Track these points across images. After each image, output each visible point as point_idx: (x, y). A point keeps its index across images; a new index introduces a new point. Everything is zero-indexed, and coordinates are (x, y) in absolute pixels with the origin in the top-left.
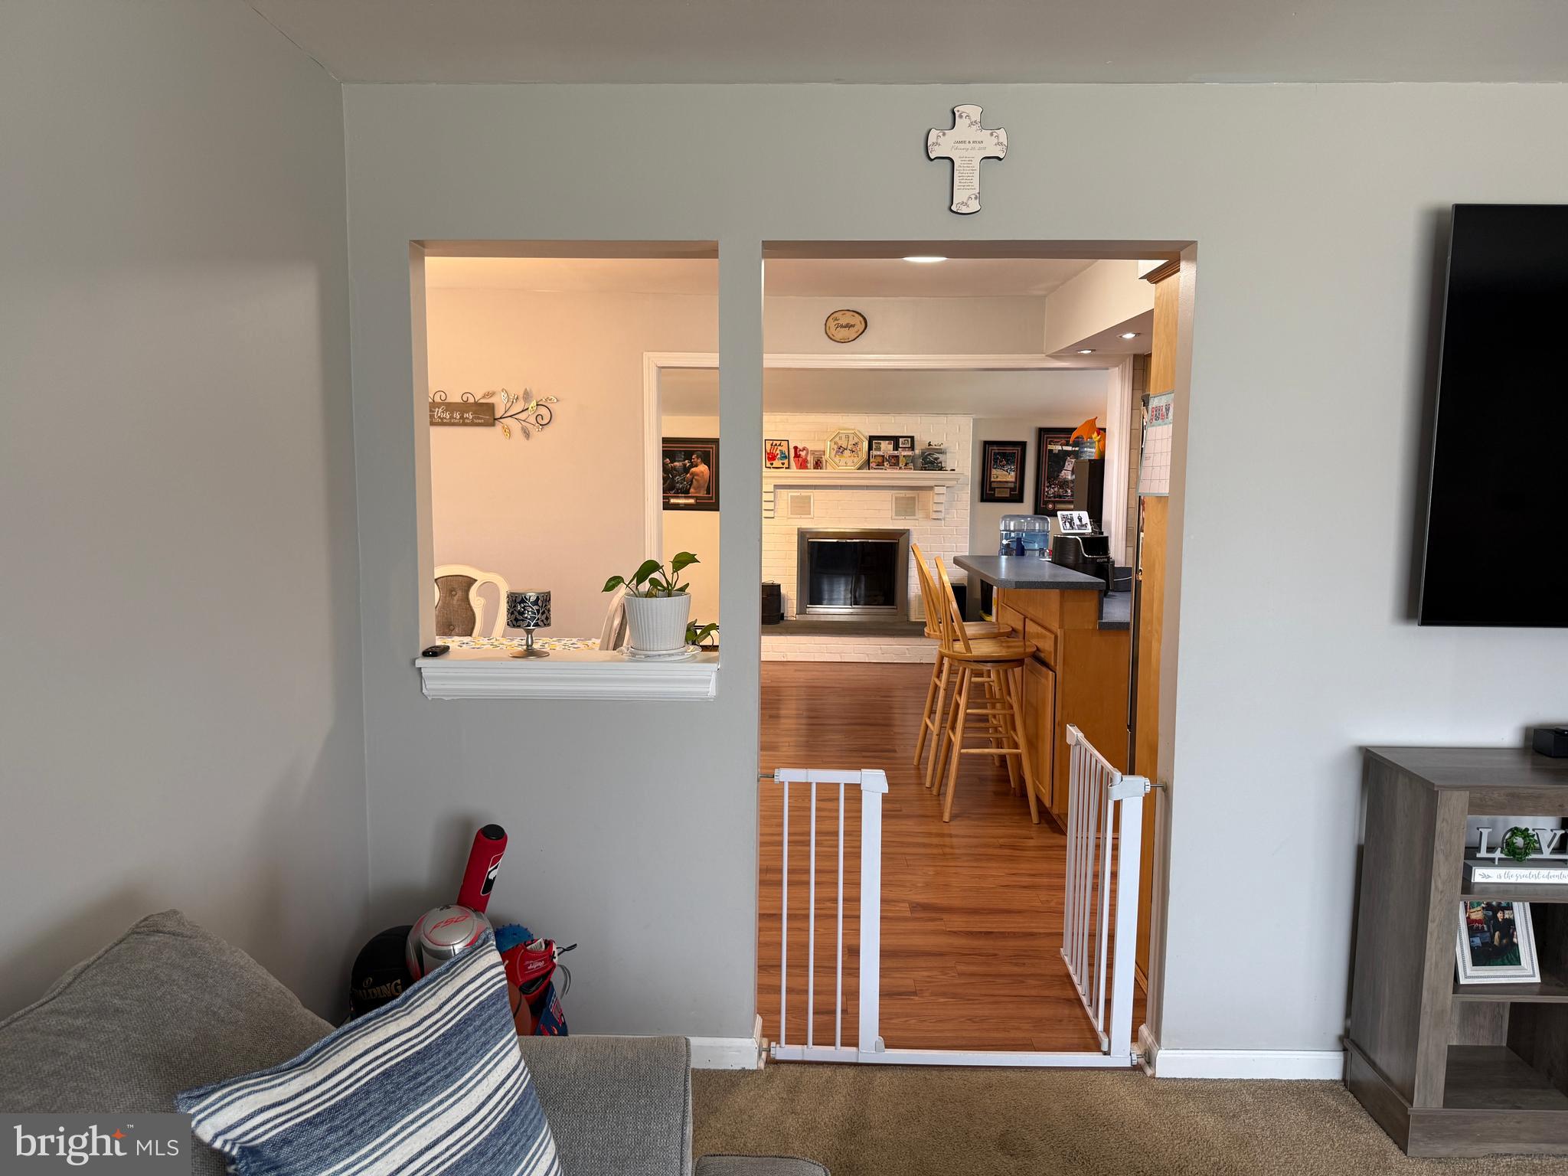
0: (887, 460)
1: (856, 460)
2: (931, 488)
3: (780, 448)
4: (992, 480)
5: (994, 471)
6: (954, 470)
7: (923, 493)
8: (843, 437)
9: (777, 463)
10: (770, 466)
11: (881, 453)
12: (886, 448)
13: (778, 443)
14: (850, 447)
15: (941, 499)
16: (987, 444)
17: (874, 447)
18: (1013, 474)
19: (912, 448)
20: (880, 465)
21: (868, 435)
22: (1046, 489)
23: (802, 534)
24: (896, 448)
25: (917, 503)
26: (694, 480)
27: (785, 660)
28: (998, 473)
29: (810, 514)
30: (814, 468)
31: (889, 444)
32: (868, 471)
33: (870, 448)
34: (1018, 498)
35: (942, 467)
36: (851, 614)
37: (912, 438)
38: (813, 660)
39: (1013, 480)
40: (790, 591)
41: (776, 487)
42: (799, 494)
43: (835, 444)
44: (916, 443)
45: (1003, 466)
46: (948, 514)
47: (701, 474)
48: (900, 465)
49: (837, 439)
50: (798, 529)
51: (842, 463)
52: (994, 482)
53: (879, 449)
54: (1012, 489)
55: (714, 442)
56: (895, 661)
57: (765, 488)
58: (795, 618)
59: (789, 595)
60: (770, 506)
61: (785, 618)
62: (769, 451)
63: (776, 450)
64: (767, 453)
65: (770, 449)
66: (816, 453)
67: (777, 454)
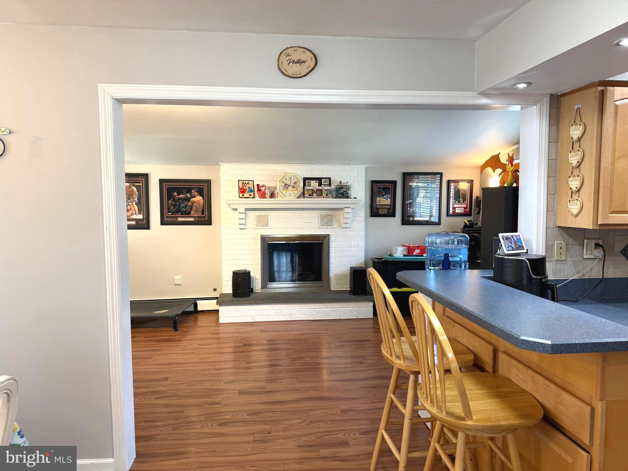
0: (315, 193)
1: (296, 192)
2: (342, 209)
3: (248, 185)
4: (377, 204)
5: (378, 199)
6: (356, 198)
7: (337, 212)
8: (288, 178)
9: (246, 195)
10: (242, 196)
11: (311, 188)
12: (314, 185)
13: (248, 182)
14: (292, 185)
15: (349, 216)
16: (373, 182)
17: (307, 184)
18: (389, 200)
19: (330, 185)
20: (311, 195)
21: (302, 177)
22: (409, 209)
23: (264, 239)
24: (320, 185)
25: (333, 219)
26: (193, 206)
27: (254, 321)
28: (380, 199)
29: (268, 226)
30: (270, 198)
31: (316, 182)
32: (303, 199)
33: (304, 185)
34: (393, 215)
35: (349, 197)
36: (295, 287)
37: (330, 179)
38: (272, 320)
39: (389, 203)
40: (256, 274)
41: (247, 209)
42: (261, 214)
43: (283, 182)
44: (332, 182)
45: (383, 195)
46: (352, 224)
47: (198, 203)
48: (323, 195)
49: (284, 180)
50: (261, 236)
51: (288, 194)
53: (310, 186)
54: (389, 209)
55: (208, 182)
56: (324, 319)
57: (239, 211)
58: (260, 292)
59: (256, 277)
60: (243, 221)
61: (254, 291)
62: (241, 187)
63: (246, 187)
64: (240, 188)
65: (242, 186)
66: (271, 189)
67: (247, 189)
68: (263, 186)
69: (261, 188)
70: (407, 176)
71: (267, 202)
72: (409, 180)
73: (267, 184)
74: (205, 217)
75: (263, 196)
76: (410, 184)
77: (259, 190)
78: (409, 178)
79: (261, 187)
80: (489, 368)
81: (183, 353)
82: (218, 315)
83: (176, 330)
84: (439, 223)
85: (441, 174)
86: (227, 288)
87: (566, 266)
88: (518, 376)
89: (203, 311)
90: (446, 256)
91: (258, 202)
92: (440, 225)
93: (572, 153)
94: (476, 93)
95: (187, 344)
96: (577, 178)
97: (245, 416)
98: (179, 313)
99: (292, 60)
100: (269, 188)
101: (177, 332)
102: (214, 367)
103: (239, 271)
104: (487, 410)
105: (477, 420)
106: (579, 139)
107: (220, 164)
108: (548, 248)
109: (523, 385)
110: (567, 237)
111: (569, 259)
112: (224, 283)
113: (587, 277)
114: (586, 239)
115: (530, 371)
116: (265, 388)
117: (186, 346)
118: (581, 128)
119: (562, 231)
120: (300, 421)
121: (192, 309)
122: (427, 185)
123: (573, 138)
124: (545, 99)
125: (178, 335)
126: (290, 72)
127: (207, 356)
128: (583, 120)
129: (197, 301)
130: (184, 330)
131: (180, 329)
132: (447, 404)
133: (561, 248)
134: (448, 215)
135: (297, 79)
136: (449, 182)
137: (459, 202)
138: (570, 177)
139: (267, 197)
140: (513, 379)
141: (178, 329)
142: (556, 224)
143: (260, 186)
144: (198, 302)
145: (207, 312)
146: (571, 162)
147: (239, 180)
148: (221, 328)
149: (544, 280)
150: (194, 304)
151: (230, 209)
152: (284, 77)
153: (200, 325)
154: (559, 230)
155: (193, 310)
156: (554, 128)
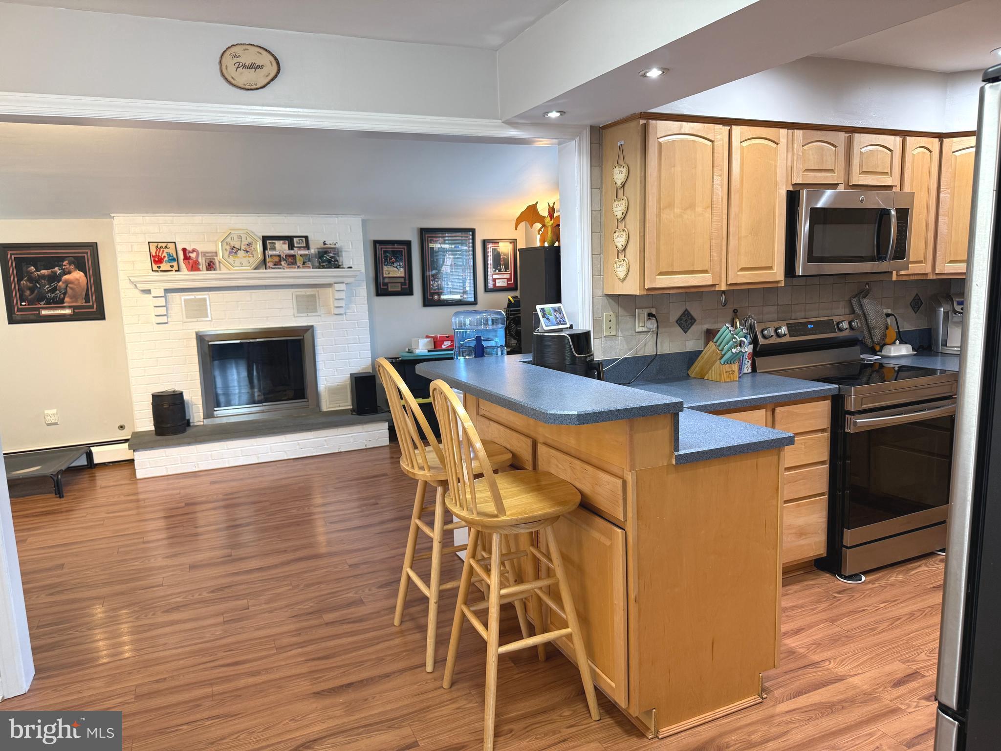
0: (284, 260)
1: (251, 260)
2: (330, 285)
3: (166, 250)
4: (385, 276)
5: (385, 268)
6: (351, 268)
7: (322, 291)
8: (235, 237)
9: (164, 266)
10: (157, 269)
11: (277, 253)
12: (281, 248)
13: (165, 244)
14: (243, 247)
15: (342, 295)
16: (376, 243)
17: (269, 247)
18: (402, 270)
19: (307, 247)
20: (277, 264)
21: (261, 235)
22: (432, 283)
23: (201, 339)
24: (291, 247)
25: (317, 300)
26: (68, 288)
27: (197, 470)
28: (389, 269)
29: (207, 317)
30: (208, 270)
31: (283, 244)
32: (265, 271)
33: (265, 248)
34: (409, 292)
35: (339, 265)
36: (263, 412)
37: (306, 237)
38: (227, 466)
39: (403, 275)
40: (194, 397)
41: (167, 291)
42: (193, 297)
43: (227, 244)
44: (311, 243)
45: (393, 263)
46: (348, 308)
47: (76, 282)
48: (298, 264)
49: (229, 240)
50: (197, 334)
51: (237, 263)
52: (386, 277)
53: (274, 249)
54: (402, 284)
55: (92, 246)
56: (315, 454)
57: (154, 293)
58: (202, 423)
59: (193, 400)
60: (163, 311)
61: (191, 424)
62: (154, 254)
63: (162, 253)
64: (153, 256)
65: (156, 253)
66: (207, 255)
67: (164, 257)
68: (194, 251)
69: (191, 255)
70: (426, 234)
71: (202, 277)
72: (429, 239)
73: (201, 248)
74: (92, 307)
75: (194, 267)
76: (431, 245)
77: (186, 258)
78: (428, 237)
79: (190, 252)
80: (529, 466)
81: (82, 528)
82: (132, 467)
83: (63, 497)
84: (475, 303)
85: (473, 231)
86: (145, 422)
87: (617, 342)
88: (557, 466)
89: (104, 464)
90: (478, 339)
91: (185, 277)
92: (477, 305)
93: (617, 202)
94: (500, 121)
95: (85, 515)
96: (622, 233)
97: (205, 594)
98: (63, 468)
99: (241, 64)
100: (204, 254)
101: (63, 500)
102: (141, 540)
103: (162, 392)
104: (522, 504)
105: (511, 515)
106: (623, 185)
107: (112, 215)
108: (596, 321)
109: (563, 476)
110: (616, 307)
111: (620, 334)
112: (137, 414)
113: (640, 354)
114: (638, 308)
115: (568, 458)
116: (230, 556)
117: (85, 516)
118: (625, 170)
119: (611, 300)
120: (290, 587)
121: (83, 461)
122: (455, 247)
123: (617, 183)
124: (585, 131)
125: (65, 503)
126: (240, 81)
127: (127, 526)
128: (627, 161)
129: (91, 448)
130: (75, 495)
131: (68, 494)
132: (477, 506)
133: (610, 321)
134: (486, 289)
135: (251, 91)
136: (485, 243)
137: (500, 271)
138: (615, 232)
139: (201, 269)
140: (553, 472)
141: (64, 495)
142: (603, 291)
143: (187, 252)
144: (94, 449)
145: (111, 464)
146: (616, 213)
147: (149, 242)
148: (140, 485)
149: (588, 359)
150: (87, 453)
151: (137, 291)
152: (231, 87)
153: (103, 485)
154: (607, 300)
155: (86, 463)
156: (597, 170)
